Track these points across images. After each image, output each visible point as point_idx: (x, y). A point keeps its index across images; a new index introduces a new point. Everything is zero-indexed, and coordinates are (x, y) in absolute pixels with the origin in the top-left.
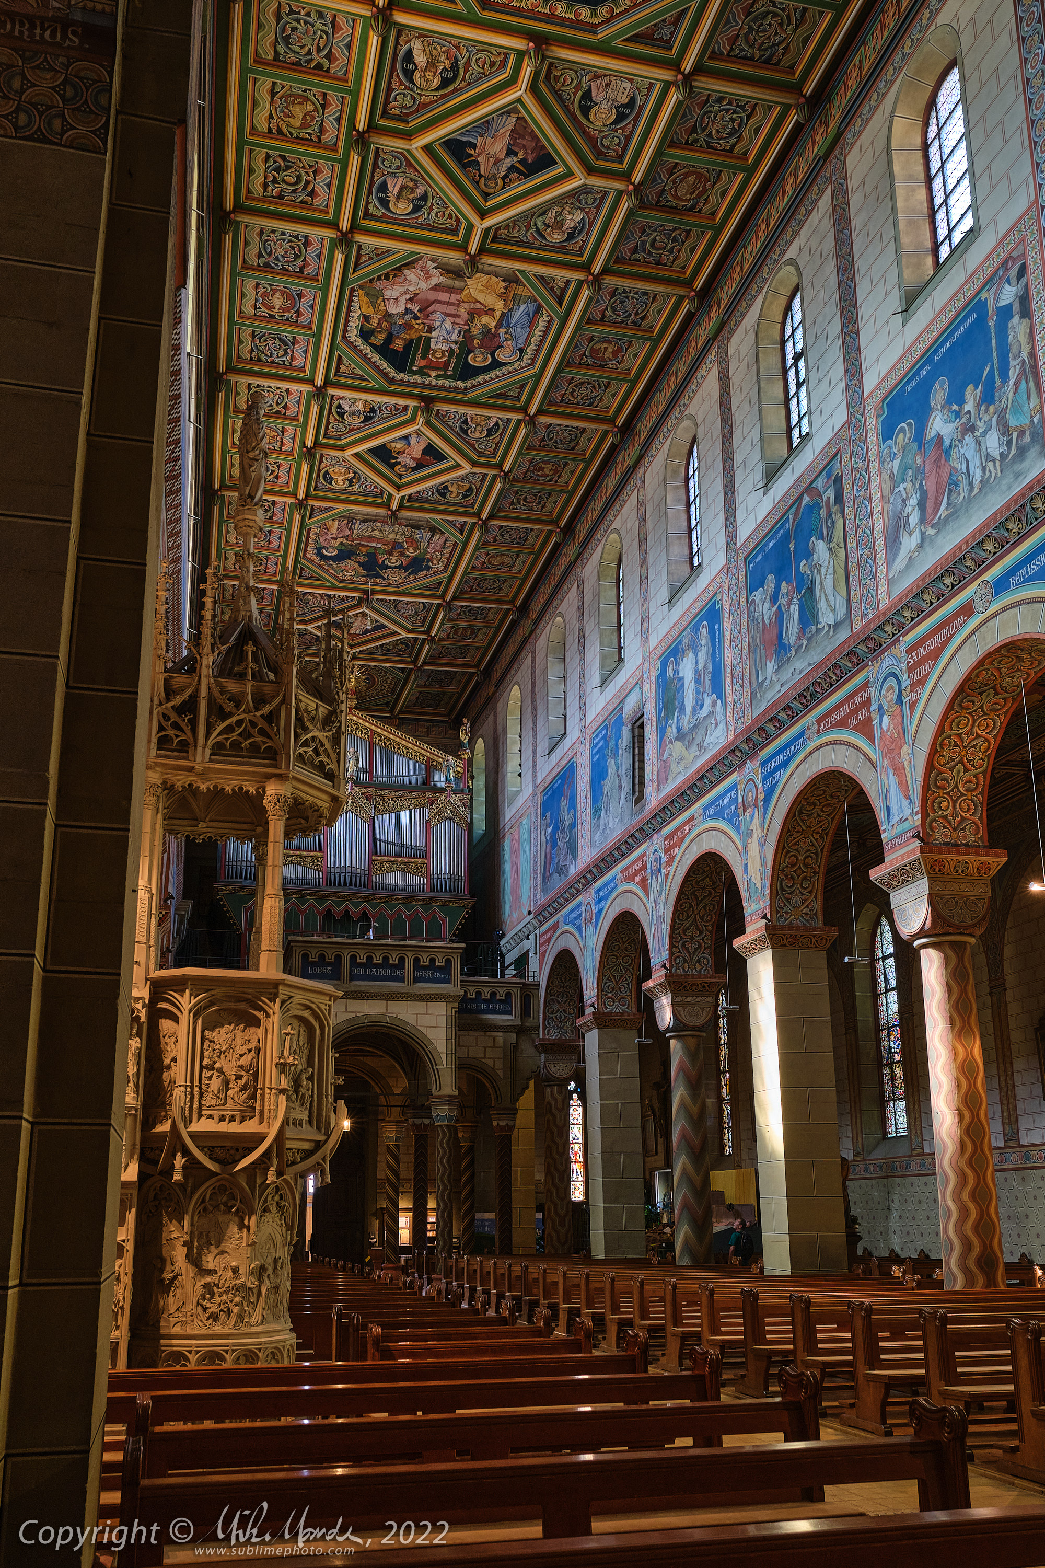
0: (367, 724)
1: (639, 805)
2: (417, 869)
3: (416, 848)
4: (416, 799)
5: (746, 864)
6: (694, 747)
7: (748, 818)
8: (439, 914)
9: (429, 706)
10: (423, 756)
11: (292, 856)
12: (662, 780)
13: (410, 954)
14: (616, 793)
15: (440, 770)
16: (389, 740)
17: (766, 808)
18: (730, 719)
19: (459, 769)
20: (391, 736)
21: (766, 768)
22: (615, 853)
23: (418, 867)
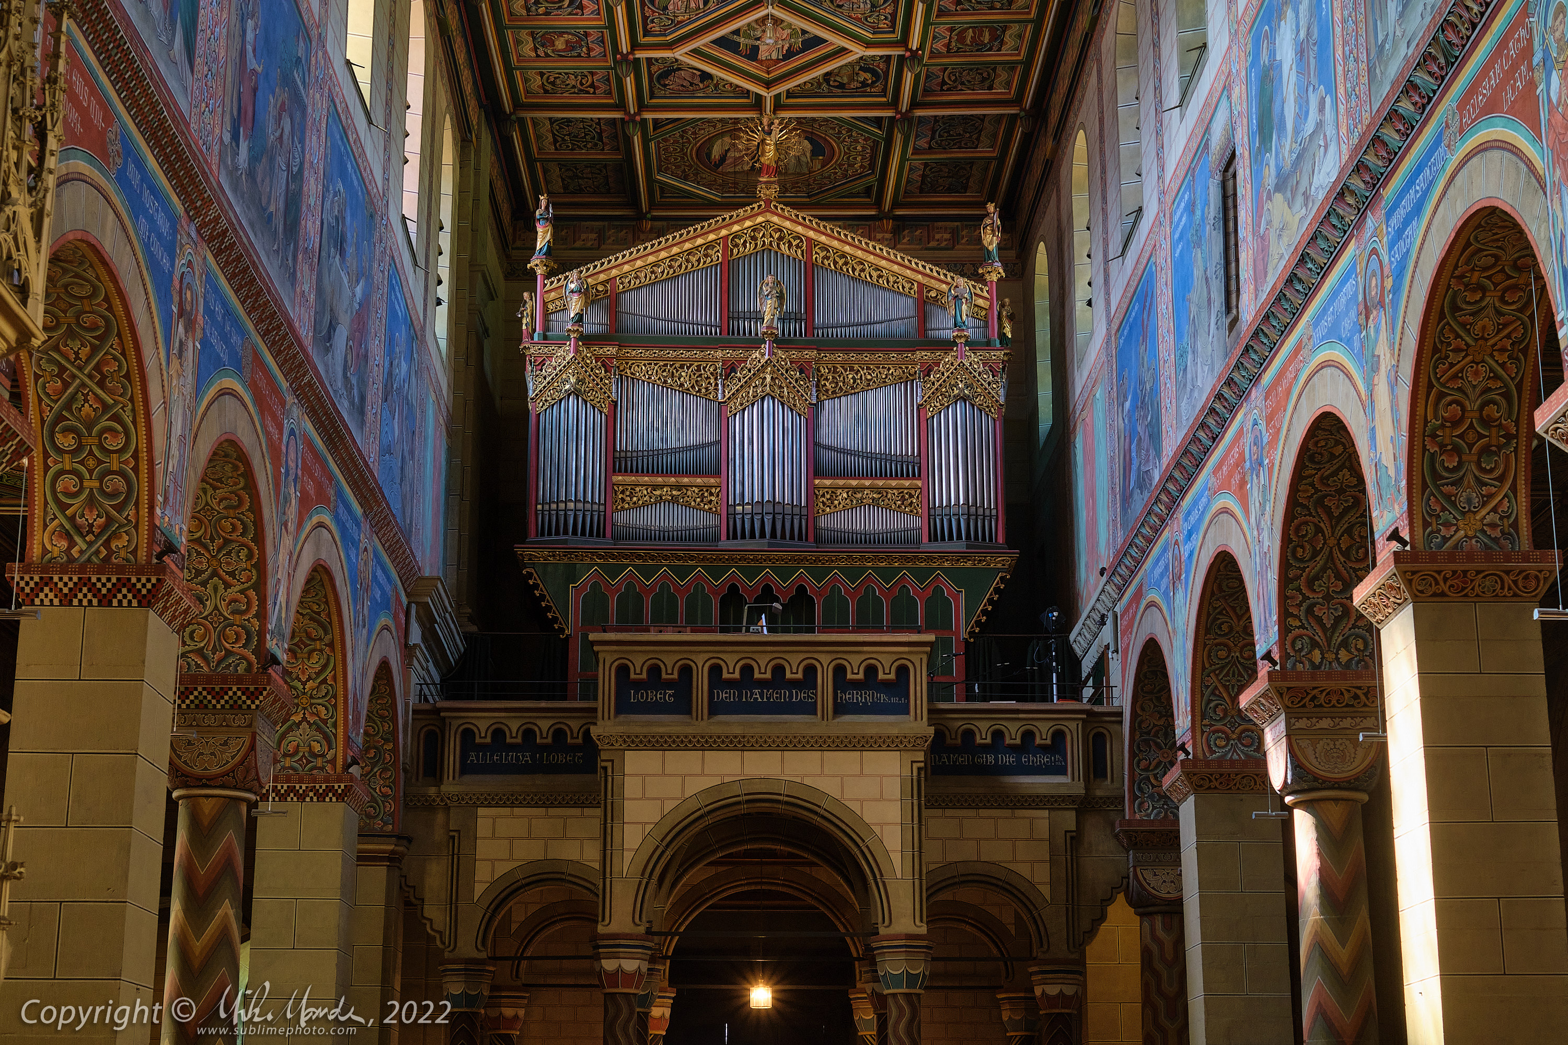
0: (799, 229)
1: (1234, 333)
2: (903, 499)
3: (901, 460)
4: (897, 366)
5: (1373, 429)
6: (1300, 199)
7: (1372, 333)
8: (948, 587)
9: (950, 190)
10: (911, 281)
11: (662, 487)
12: (1259, 276)
13: (825, 659)
14: (1204, 314)
15: (944, 308)
16: (843, 256)
17: (1395, 304)
18: (1343, 130)
19: (980, 302)
20: (847, 248)
21: (1394, 221)
22: (1201, 435)
23: (904, 496)
